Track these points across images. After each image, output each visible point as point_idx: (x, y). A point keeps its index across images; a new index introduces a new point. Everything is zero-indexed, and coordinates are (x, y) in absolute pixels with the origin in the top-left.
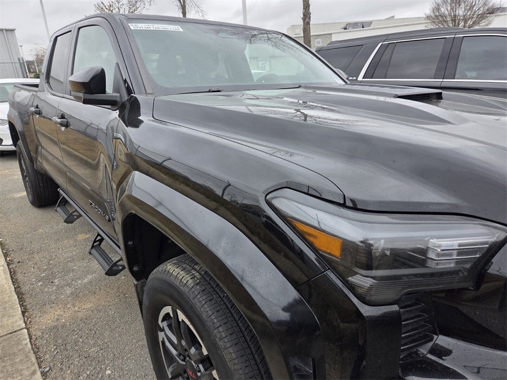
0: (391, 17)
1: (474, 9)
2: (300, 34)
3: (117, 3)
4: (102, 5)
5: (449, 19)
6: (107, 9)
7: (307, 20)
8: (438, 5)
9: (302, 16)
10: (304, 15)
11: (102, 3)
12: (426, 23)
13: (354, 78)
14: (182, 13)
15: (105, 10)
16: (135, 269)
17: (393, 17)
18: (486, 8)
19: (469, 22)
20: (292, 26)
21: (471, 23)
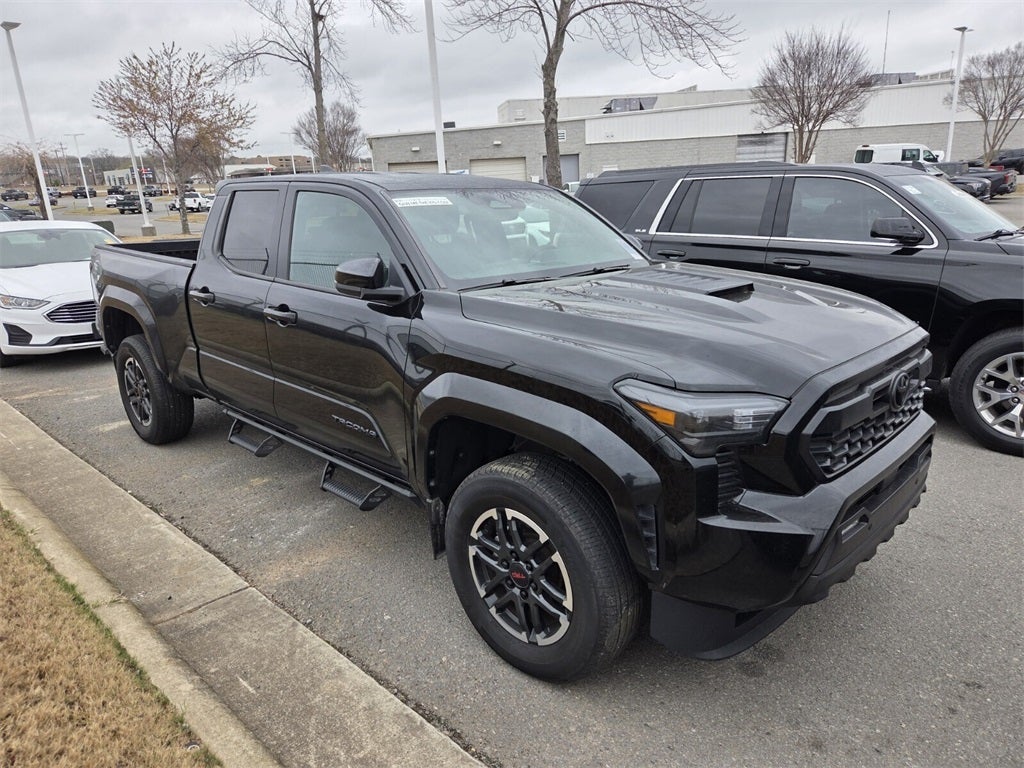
0: (690, 88)
1: (835, 80)
2: (524, 119)
3: (165, 58)
4: (134, 61)
5: (791, 95)
6: (144, 68)
7: (552, 115)
8: (772, 73)
9: (543, 108)
10: (546, 107)
11: (135, 57)
12: (752, 103)
13: (644, 231)
14: (315, 89)
15: (143, 71)
16: (432, 484)
17: (695, 87)
18: (855, 80)
19: (827, 104)
20: (508, 102)
21: (831, 106)
